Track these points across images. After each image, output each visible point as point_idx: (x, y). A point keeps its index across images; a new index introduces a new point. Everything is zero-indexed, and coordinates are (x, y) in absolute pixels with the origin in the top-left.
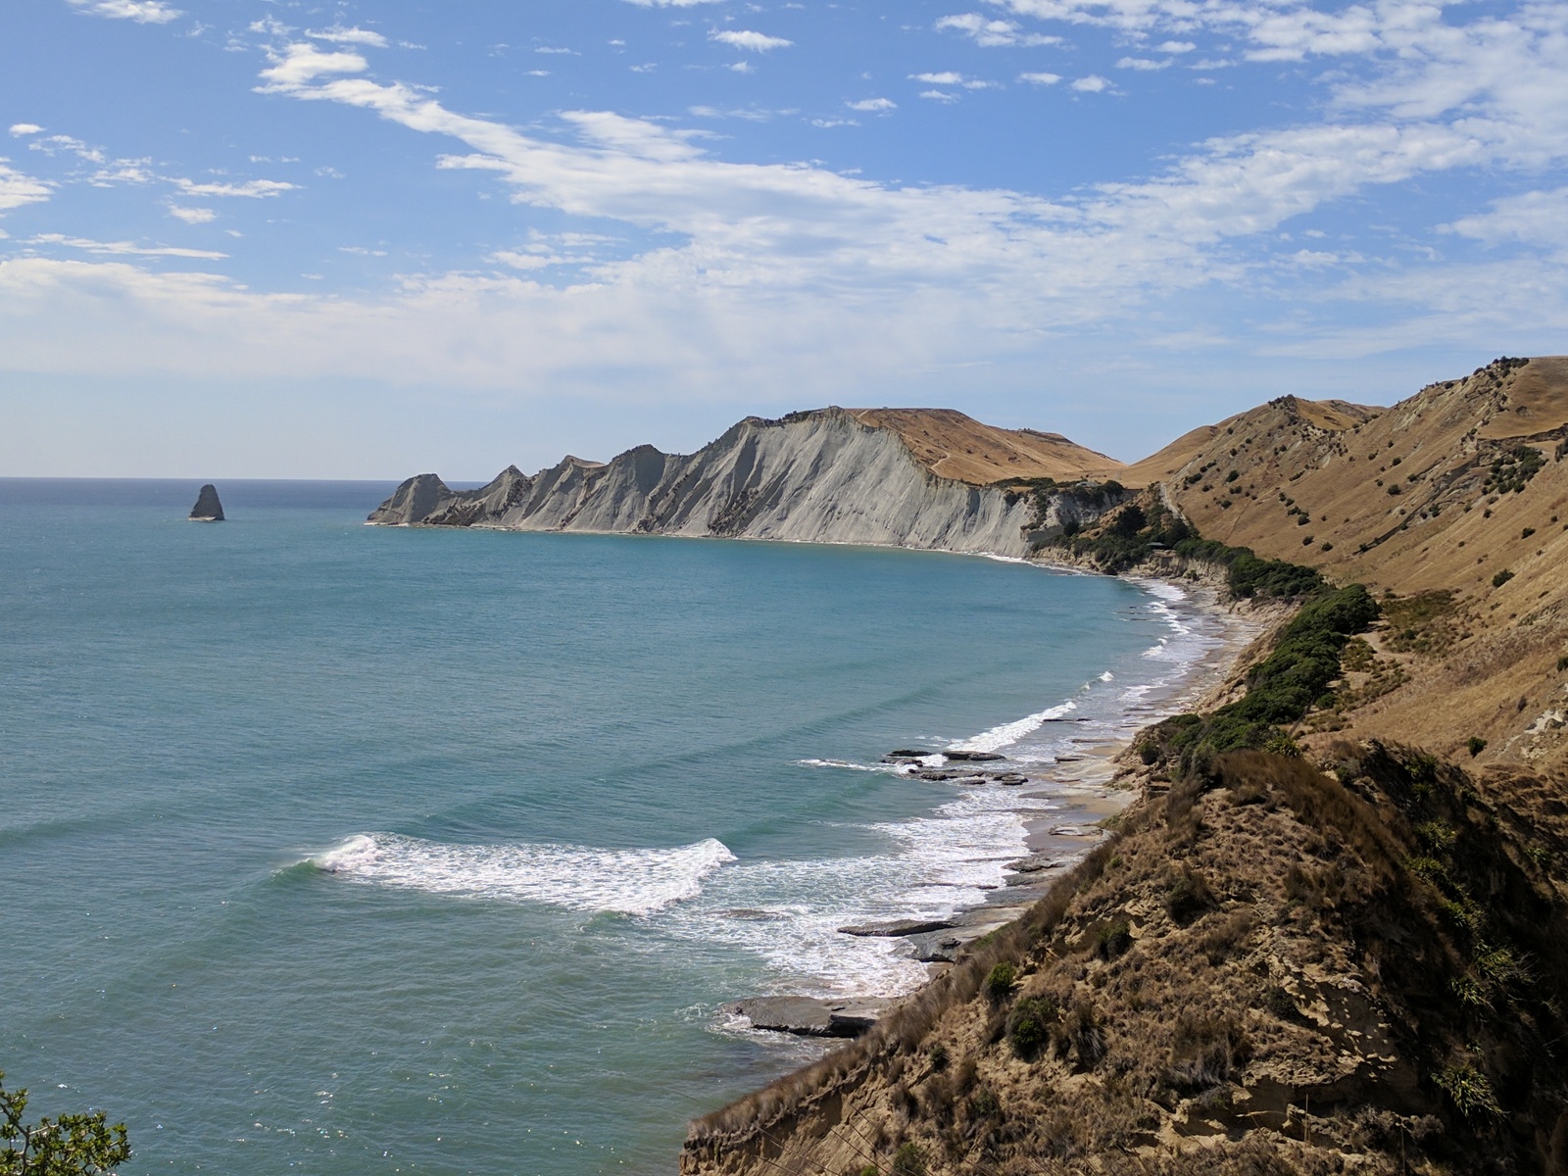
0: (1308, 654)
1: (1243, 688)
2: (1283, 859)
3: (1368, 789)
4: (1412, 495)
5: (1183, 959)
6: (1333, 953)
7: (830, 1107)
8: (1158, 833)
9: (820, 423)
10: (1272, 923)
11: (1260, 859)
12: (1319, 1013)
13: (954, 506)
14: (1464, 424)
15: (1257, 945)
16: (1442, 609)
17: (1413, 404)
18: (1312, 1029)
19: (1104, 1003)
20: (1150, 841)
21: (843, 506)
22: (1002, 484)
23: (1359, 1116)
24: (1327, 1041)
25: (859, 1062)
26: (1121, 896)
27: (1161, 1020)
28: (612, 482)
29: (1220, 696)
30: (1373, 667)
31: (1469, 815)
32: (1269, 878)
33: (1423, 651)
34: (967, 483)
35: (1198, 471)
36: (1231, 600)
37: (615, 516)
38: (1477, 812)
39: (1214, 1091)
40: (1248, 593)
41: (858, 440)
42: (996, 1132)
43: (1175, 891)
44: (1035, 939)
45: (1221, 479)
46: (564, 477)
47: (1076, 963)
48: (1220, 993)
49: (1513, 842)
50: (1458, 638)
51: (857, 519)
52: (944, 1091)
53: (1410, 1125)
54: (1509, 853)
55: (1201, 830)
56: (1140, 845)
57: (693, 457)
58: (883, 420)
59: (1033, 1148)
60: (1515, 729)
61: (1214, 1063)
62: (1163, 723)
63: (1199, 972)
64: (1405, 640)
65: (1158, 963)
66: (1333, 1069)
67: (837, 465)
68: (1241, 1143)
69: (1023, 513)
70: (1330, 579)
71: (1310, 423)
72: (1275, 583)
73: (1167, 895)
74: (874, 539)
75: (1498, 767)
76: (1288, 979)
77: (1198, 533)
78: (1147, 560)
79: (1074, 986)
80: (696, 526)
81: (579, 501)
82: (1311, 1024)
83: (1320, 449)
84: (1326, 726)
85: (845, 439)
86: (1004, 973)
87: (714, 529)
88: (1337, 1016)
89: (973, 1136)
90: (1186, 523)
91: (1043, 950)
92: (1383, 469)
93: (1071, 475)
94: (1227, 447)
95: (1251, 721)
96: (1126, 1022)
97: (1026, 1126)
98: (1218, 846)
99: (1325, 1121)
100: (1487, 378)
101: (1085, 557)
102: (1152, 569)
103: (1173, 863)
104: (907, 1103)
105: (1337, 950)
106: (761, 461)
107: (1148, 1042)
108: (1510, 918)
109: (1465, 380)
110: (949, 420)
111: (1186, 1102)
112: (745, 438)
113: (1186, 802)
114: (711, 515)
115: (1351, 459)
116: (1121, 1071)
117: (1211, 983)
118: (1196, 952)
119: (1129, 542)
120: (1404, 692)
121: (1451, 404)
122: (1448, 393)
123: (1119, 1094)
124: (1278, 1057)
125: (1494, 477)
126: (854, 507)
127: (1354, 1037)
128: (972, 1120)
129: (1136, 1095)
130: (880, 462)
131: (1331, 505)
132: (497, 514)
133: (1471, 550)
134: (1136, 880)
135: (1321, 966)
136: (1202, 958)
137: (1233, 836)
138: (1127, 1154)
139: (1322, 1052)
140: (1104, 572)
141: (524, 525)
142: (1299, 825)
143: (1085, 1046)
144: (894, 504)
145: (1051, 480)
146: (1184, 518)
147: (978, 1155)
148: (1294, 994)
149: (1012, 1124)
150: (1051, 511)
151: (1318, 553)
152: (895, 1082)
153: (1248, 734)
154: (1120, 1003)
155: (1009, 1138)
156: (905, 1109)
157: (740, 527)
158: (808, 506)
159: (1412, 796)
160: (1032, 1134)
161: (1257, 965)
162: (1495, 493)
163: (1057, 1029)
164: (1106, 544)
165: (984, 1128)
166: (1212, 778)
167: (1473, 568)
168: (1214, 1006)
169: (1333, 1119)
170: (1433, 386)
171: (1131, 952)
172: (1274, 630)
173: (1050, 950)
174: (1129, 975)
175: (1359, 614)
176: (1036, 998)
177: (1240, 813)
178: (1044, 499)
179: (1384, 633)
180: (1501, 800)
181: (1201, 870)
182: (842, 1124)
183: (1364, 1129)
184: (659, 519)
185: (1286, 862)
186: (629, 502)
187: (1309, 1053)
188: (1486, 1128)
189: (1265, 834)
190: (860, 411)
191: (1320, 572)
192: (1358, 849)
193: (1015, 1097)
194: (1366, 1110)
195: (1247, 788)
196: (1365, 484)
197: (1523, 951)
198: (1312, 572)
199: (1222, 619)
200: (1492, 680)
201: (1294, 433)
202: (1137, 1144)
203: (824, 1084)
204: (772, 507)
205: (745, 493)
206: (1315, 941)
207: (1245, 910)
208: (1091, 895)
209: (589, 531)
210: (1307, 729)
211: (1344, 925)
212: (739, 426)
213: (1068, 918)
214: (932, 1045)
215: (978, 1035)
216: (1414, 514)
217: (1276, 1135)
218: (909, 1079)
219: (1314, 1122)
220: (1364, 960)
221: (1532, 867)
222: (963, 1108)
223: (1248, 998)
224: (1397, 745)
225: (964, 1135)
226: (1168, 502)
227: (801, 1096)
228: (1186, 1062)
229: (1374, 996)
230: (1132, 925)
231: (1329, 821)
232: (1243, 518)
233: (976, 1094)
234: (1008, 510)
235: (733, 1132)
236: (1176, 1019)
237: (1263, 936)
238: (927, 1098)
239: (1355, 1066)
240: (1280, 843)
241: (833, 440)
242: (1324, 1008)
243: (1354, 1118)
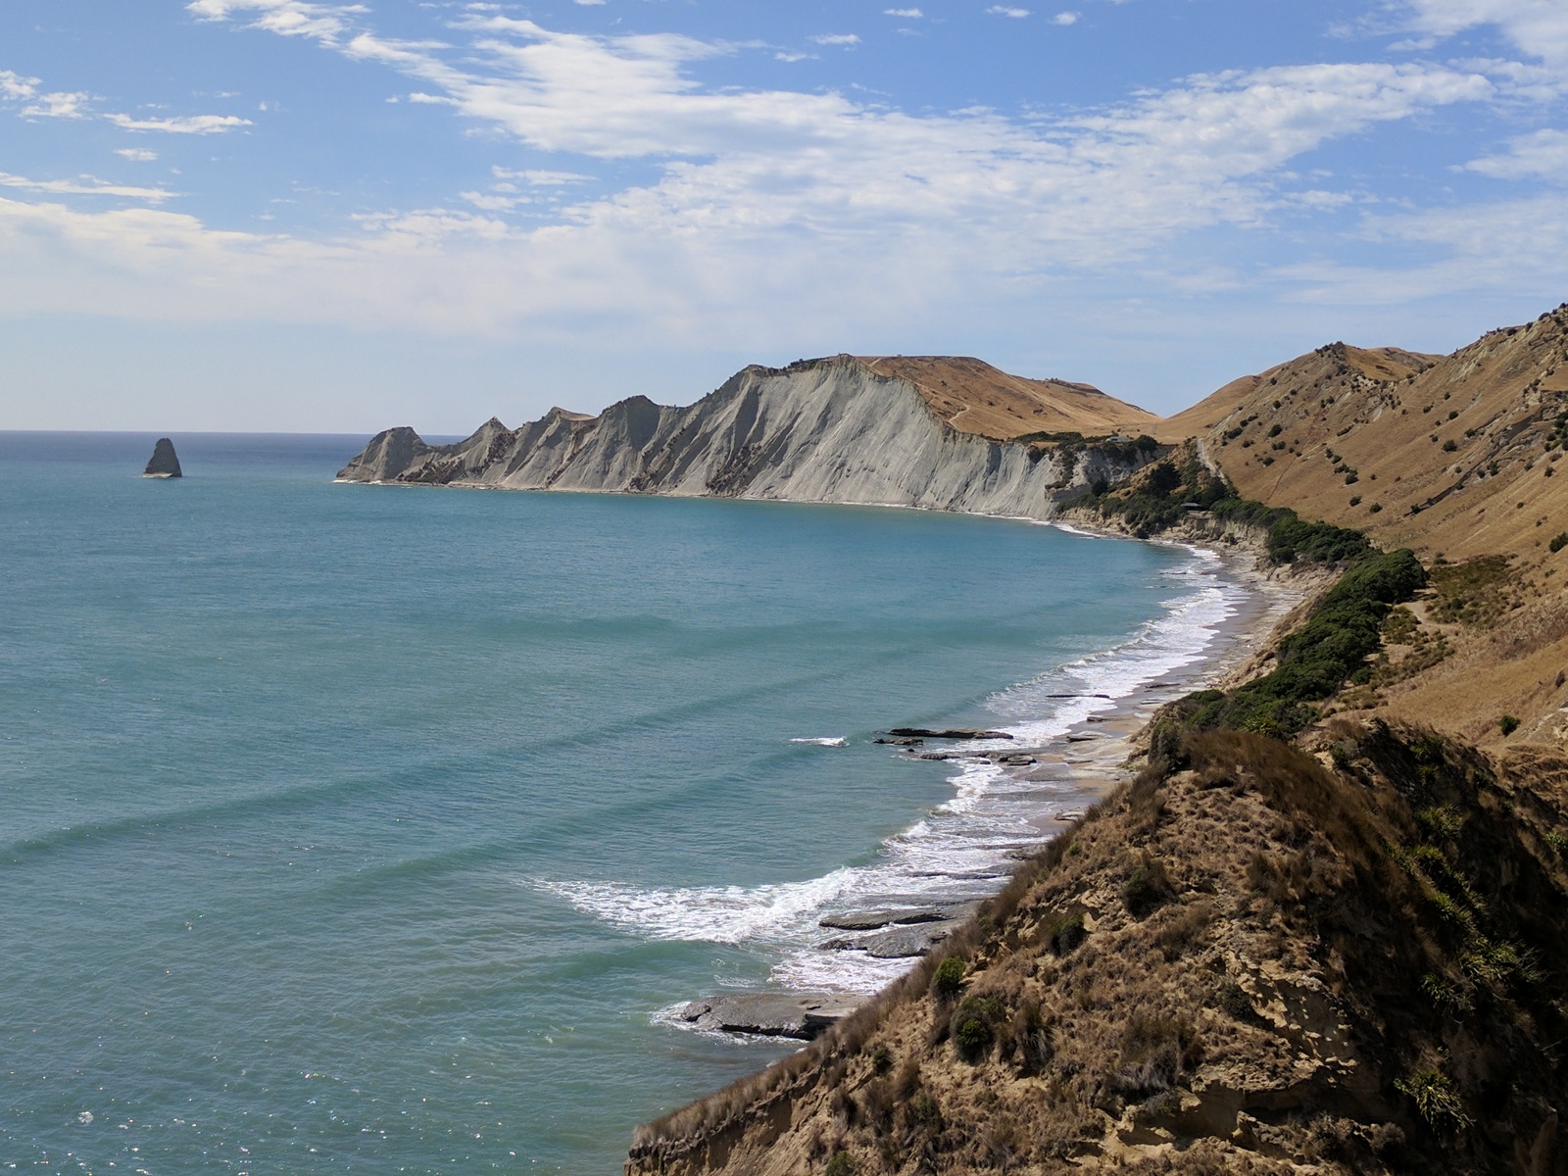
0: (1345, 625)
1: (1274, 661)
2: (1248, 847)
3: (1366, 771)
4: (1470, 452)
5: (1137, 954)
6: (1294, 948)
7: (779, 1114)
8: (1120, 818)
9: (828, 372)
10: (1232, 916)
11: (1224, 846)
12: (1276, 1012)
13: (973, 463)
14: (1527, 373)
15: (1215, 939)
16: (1494, 576)
17: (1472, 352)
18: (1268, 1031)
19: (1054, 1002)
20: (1111, 827)
21: (854, 463)
22: (1026, 439)
23: (1313, 1124)
24: (1283, 1044)
25: (812, 1064)
26: (1077, 886)
27: (1111, 1020)
28: (602, 436)
29: (1249, 671)
30: (1416, 639)
31: (1480, 800)
32: (1232, 868)
33: (1470, 622)
34: (987, 438)
35: (1238, 425)
36: (1270, 565)
37: (605, 473)
38: (1489, 795)
39: (1160, 1096)
40: (1288, 558)
41: (870, 391)
42: (935, 1140)
43: (1132, 880)
44: (987, 932)
45: (1263, 433)
46: (550, 431)
47: (1027, 958)
48: (1173, 991)
49: (1532, 829)
50: (1508, 608)
51: (868, 477)
52: (884, 1096)
53: (1369, 1134)
54: (1524, 841)
55: (1164, 815)
56: (1101, 831)
57: (690, 409)
58: (897, 369)
59: (973, 1158)
60: (1550, 708)
61: (1164, 1066)
62: (1184, 700)
63: (1153, 968)
64: (1453, 610)
65: (1111, 959)
66: (1288, 1074)
67: (847, 417)
68: (1188, 1153)
69: (1048, 470)
70: (1378, 544)
71: (1361, 373)
72: (1318, 547)
73: (1124, 884)
74: (886, 499)
75: (1522, 749)
76: (1245, 976)
77: (1237, 492)
78: (1181, 522)
79: (1023, 983)
80: (693, 484)
81: (566, 457)
82: (1268, 1025)
83: (1371, 401)
84: (1360, 703)
85: (855, 390)
86: (952, 969)
87: (712, 487)
88: (1295, 1017)
89: (911, 1144)
90: (1224, 482)
91: (996, 944)
92: (1438, 424)
93: (1102, 429)
94: (1269, 399)
95: (1279, 697)
96: (1075, 1021)
97: (966, 1133)
98: (1181, 833)
99: (1276, 1129)
100: (1554, 323)
101: (1114, 518)
102: (1186, 532)
103: (1132, 850)
104: (847, 1108)
105: (1298, 945)
106: (764, 413)
107: (1096, 1044)
108: (1523, 911)
109: (1530, 326)
110: (969, 369)
111: (1131, 1108)
112: (747, 388)
113: (1151, 784)
114: (709, 472)
115: (1404, 412)
116: (1068, 1074)
117: (1165, 980)
118: (1152, 947)
119: (1162, 503)
120: (1446, 666)
121: (1513, 352)
122: (1510, 341)
123: (1063, 1100)
124: (1230, 1060)
125: (1558, 433)
126: (865, 463)
127: (1313, 1039)
128: (911, 1127)
129: (1081, 1100)
130: (893, 415)
131: (1382, 462)
132: (477, 471)
133: (1529, 511)
134: (1093, 868)
135: (1280, 962)
136: (1157, 953)
137: (1196, 822)
138: (1068, 1163)
139: (1277, 1055)
140: (1135, 535)
141: (507, 483)
142: (1267, 810)
143: (1031, 1048)
144: (908, 460)
145: (1079, 435)
146: (1222, 476)
147: (916, 1165)
148: (1251, 993)
149: (952, 1131)
150: (1078, 469)
151: (1365, 515)
152: (836, 1086)
153: (1274, 711)
154: (1070, 1001)
155: (949, 1146)
156: (844, 1114)
157: (741, 485)
158: (814, 462)
159: (1417, 779)
160: (972, 1142)
161: (1214, 961)
162: (1559, 450)
163: (1004, 1029)
164: (1136, 505)
165: (923, 1136)
166: (1180, 759)
167: (1532, 532)
168: (1166, 1005)
169: (1286, 1127)
170: (1494, 333)
171: (1083, 947)
172: (1313, 599)
173: (1002, 944)
174: (1080, 971)
175: (1406, 580)
176: (984, 997)
177: (1206, 797)
178: (1071, 455)
179: (1430, 603)
180: (1522, 784)
181: (1161, 858)
182: (791, 1132)
183: (1318, 1138)
184: (652, 476)
185: (1251, 850)
186: (621, 457)
187: (1263, 1057)
188: (1452, 1138)
189: (1231, 820)
190: (870, 360)
191: (1367, 535)
192: (1329, 836)
193: (956, 1102)
194: (1322, 1117)
195: (1215, 770)
196: (1419, 439)
197: (1529, 947)
198: (1358, 535)
199: (1260, 587)
200: (1538, 654)
201: (1343, 384)
202: (1079, 1154)
203: (773, 1089)
204: (776, 462)
205: (746, 448)
206: (1274, 936)
207: (1205, 902)
208: (1047, 885)
209: (579, 490)
210: (1338, 706)
211: (1308, 919)
212: (740, 375)
213: (1021, 910)
214: (875, 1046)
215: (924, 1036)
216: (1470, 472)
217: (1226, 1144)
218: (851, 1083)
219: (1266, 1131)
220: (1328, 955)
221: (1550, 856)
222: (902, 1114)
223: (1202, 996)
224: (1403, 724)
225: (902, 1143)
226: (1206, 459)
227: (749, 1101)
228: (1133, 1066)
229: (1335, 995)
230: (1088, 917)
231: (1299, 807)
232: (1286, 475)
233: (915, 1100)
234: (1031, 467)
235: (677, 1140)
236: (1126, 1019)
237: (1221, 930)
238: (867, 1103)
239: (1312, 1070)
240: (1246, 830)
241: (842, 392)
242: (1282, 1008)
243: (1308, 1127)
